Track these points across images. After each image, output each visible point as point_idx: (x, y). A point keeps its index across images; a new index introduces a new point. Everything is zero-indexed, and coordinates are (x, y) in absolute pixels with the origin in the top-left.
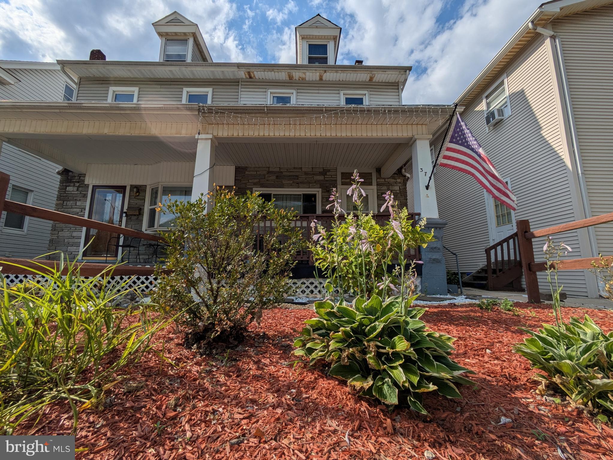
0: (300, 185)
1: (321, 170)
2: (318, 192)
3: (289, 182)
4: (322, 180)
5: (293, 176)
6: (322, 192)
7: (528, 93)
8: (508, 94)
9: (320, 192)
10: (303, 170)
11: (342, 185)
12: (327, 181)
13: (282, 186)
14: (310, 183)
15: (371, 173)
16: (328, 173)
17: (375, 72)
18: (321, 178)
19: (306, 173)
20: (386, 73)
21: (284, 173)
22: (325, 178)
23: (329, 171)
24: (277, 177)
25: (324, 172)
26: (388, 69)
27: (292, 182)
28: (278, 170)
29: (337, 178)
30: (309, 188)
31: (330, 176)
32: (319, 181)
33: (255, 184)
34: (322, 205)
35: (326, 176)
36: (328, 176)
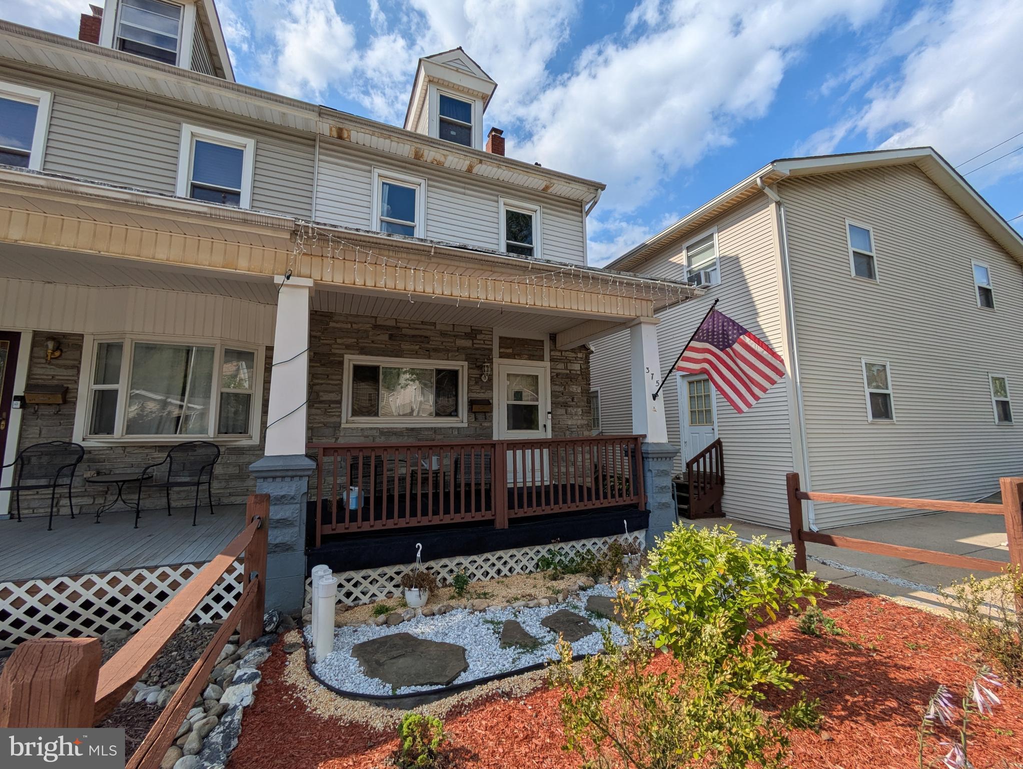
0: (432, 354)
1: (468, 330)
2: (460, 366)
3: (412, 347)
4: (469, 348)
5: (421, 336)
6: (469, 368)
7: (744, 263)
8: (718, 256)
9: (466, 368)
10: (438, 327)
11: (500, 357)
12: (477, 349)
14: (448, 351)
15: (542, 341)
16: (479, 337)
17: (555, 181)
18: (467, 343)
19: (443, 334)
20: (570, 185)
21: (404, 331)
22: (473, 344)
23: (480, 332)
24: (391, 337)
25: (473, 334)
26: (575, 181)
27: (417, 347)
28: (393, 323)
29: (492, 345)
30: (448, 359)
31: (482, 342)
32: (464, 348)
33: (348, 347)
34: (469, 390)
35: (475, 341)
36: (478, 342)
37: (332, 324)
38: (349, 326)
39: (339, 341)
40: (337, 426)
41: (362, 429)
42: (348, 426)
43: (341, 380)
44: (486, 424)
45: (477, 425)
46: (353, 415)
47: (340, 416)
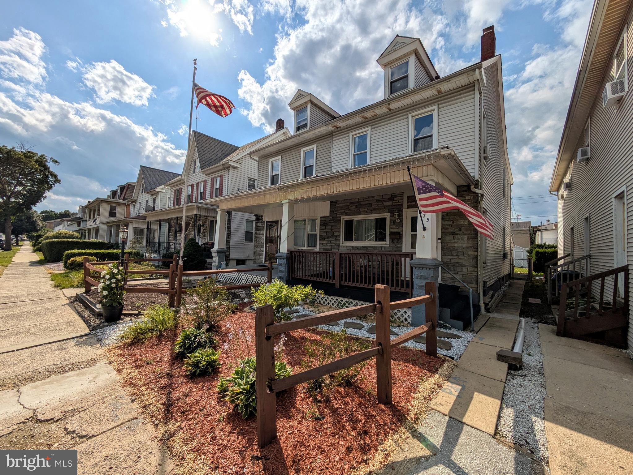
0: (373, 211)
1: (390, 196)
2: (386, 215)
3: (364, 210)
4: (390, 206)
5: (368, 204)
6: (390, 216)
8: (626, 59)
9: (389, 216)
10: (375, 198)
11: (408, 208)
12: (394, 205)
13: (359, 213)
14: (380, 209)
16: (395, 199)
18: (389, 203)
19: (378, 201)
20: (451, 82)
21: (361, 203)
22: (393, 203)
23: (396, 196)
24: (357, 206)
25: (392, 198)
26: (451, 78)
27: (367, 209)
28: (357, 200)
29: (403, 202)
30: (380, 213)
31: (397, 201)
32: (387, 206)
33: (342, 214)
34: (390, 228)
35: (393, 202)
36: (395, 202)
37: (337, 205)
38: (342, 205)
39: (339, 211)
40: (339, 245)
41: (347, 246)
42: (342, 245)
43: (340, 227)
44: (399, 245)
45: (394, 245)
46: (345, 241)
47: (340, 241)
